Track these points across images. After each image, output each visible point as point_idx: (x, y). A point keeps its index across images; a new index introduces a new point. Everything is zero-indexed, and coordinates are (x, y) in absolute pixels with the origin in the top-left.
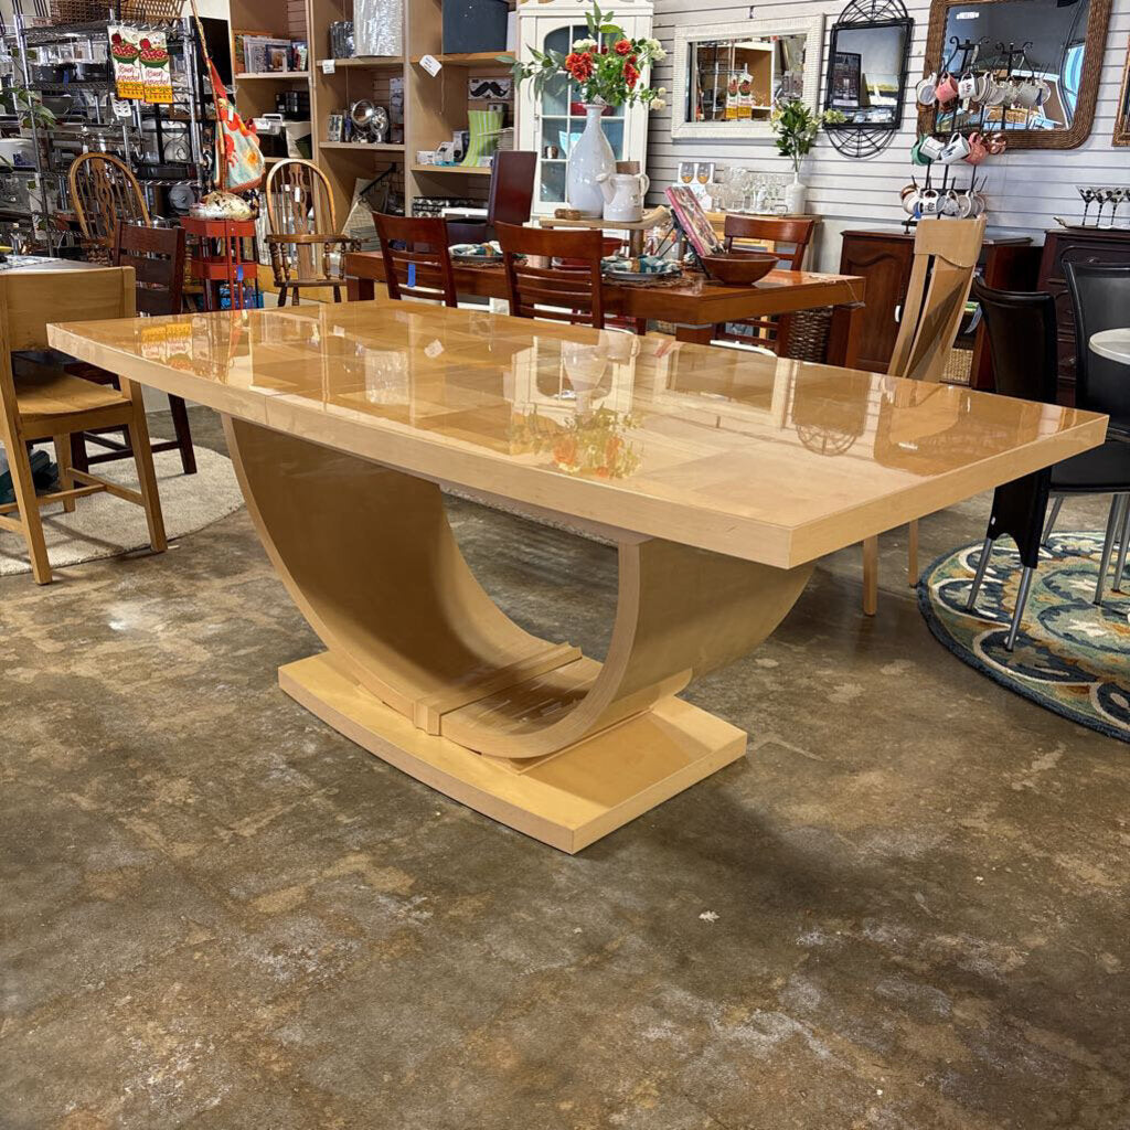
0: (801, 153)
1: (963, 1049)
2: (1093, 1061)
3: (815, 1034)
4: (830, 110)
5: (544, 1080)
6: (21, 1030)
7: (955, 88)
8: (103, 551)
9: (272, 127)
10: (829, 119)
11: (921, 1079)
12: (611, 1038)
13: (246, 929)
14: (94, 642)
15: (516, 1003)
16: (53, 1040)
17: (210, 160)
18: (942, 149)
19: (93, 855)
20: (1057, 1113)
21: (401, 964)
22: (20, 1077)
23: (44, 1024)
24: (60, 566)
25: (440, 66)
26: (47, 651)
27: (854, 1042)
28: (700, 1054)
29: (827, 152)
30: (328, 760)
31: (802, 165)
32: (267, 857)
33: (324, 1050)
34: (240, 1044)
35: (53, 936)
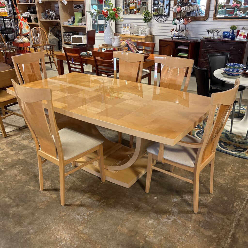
0: (149, 21)
1: (203, 218)
2: (224, 217)
3: (178, 219)
4: (154, 12)
5: (133, 234)
6: (35, 237)
7: (181, 9)
8: (16, 128)
9: (27, 15)
10: (154, 14)
11: (197, 225)
12: (143, 224)
13: (71, 211)
14: (21, 151)
15: (125, 219)
16: (42, 238)
17: (17, 28)
18: (179, 22)
19: (37, 199)
20: (220, 228)
21: (102, 215)
22: (38, 246)
23: (39, 235)
24: (7, 133)
25: (67, 2)
26: (12, 154)
27: (185, 219)
28: (159, 225)
29: (154, 21)
30: (77, 173)
31: (149, 24)
32: (71, 196)
33: (93, 233)
34: (77, 234)
35: (35, 217)
